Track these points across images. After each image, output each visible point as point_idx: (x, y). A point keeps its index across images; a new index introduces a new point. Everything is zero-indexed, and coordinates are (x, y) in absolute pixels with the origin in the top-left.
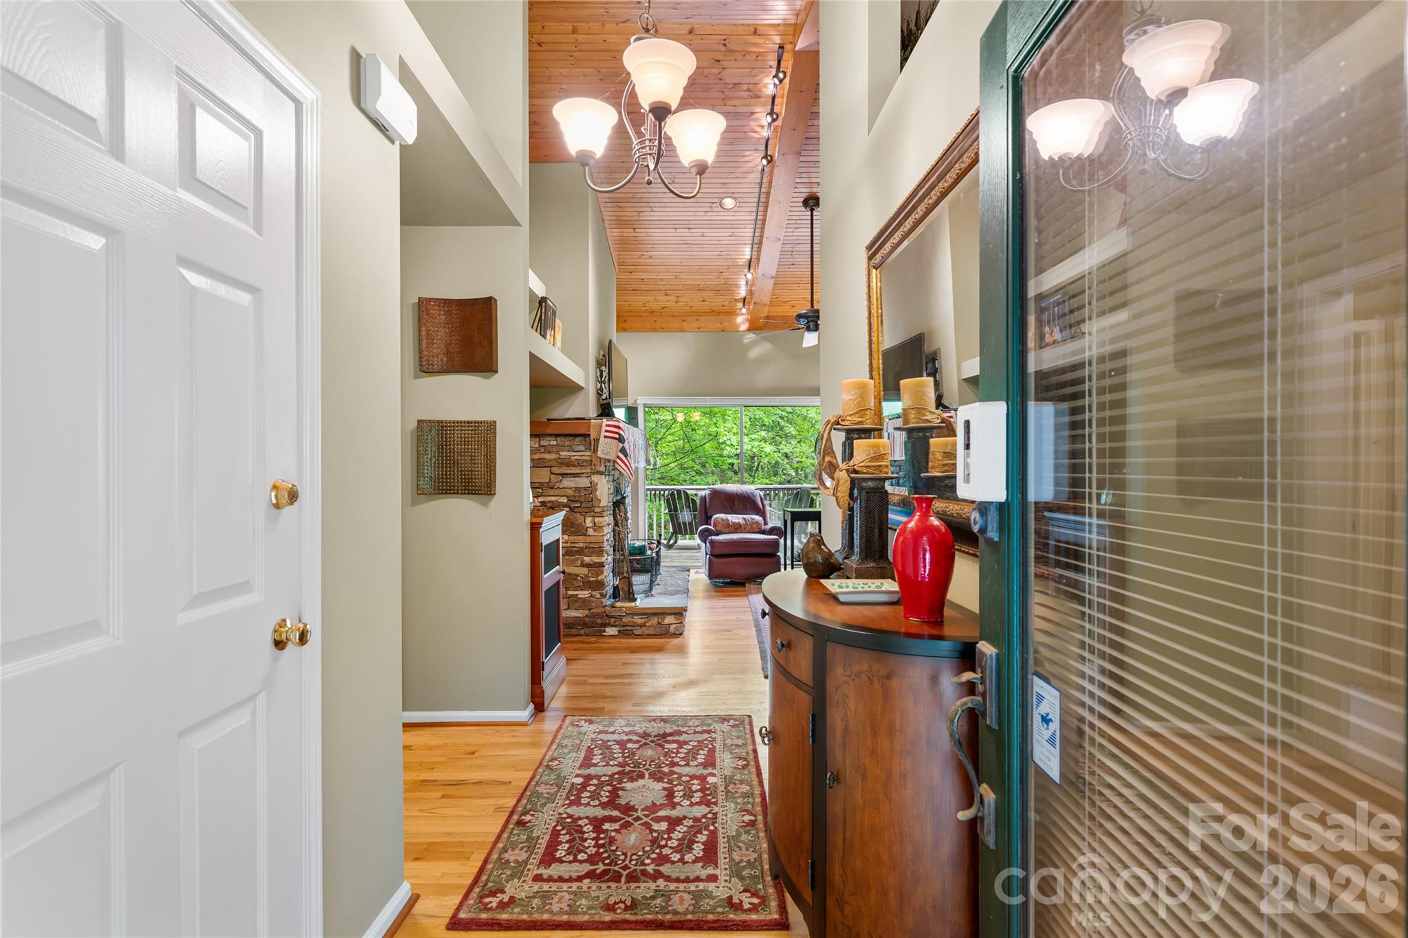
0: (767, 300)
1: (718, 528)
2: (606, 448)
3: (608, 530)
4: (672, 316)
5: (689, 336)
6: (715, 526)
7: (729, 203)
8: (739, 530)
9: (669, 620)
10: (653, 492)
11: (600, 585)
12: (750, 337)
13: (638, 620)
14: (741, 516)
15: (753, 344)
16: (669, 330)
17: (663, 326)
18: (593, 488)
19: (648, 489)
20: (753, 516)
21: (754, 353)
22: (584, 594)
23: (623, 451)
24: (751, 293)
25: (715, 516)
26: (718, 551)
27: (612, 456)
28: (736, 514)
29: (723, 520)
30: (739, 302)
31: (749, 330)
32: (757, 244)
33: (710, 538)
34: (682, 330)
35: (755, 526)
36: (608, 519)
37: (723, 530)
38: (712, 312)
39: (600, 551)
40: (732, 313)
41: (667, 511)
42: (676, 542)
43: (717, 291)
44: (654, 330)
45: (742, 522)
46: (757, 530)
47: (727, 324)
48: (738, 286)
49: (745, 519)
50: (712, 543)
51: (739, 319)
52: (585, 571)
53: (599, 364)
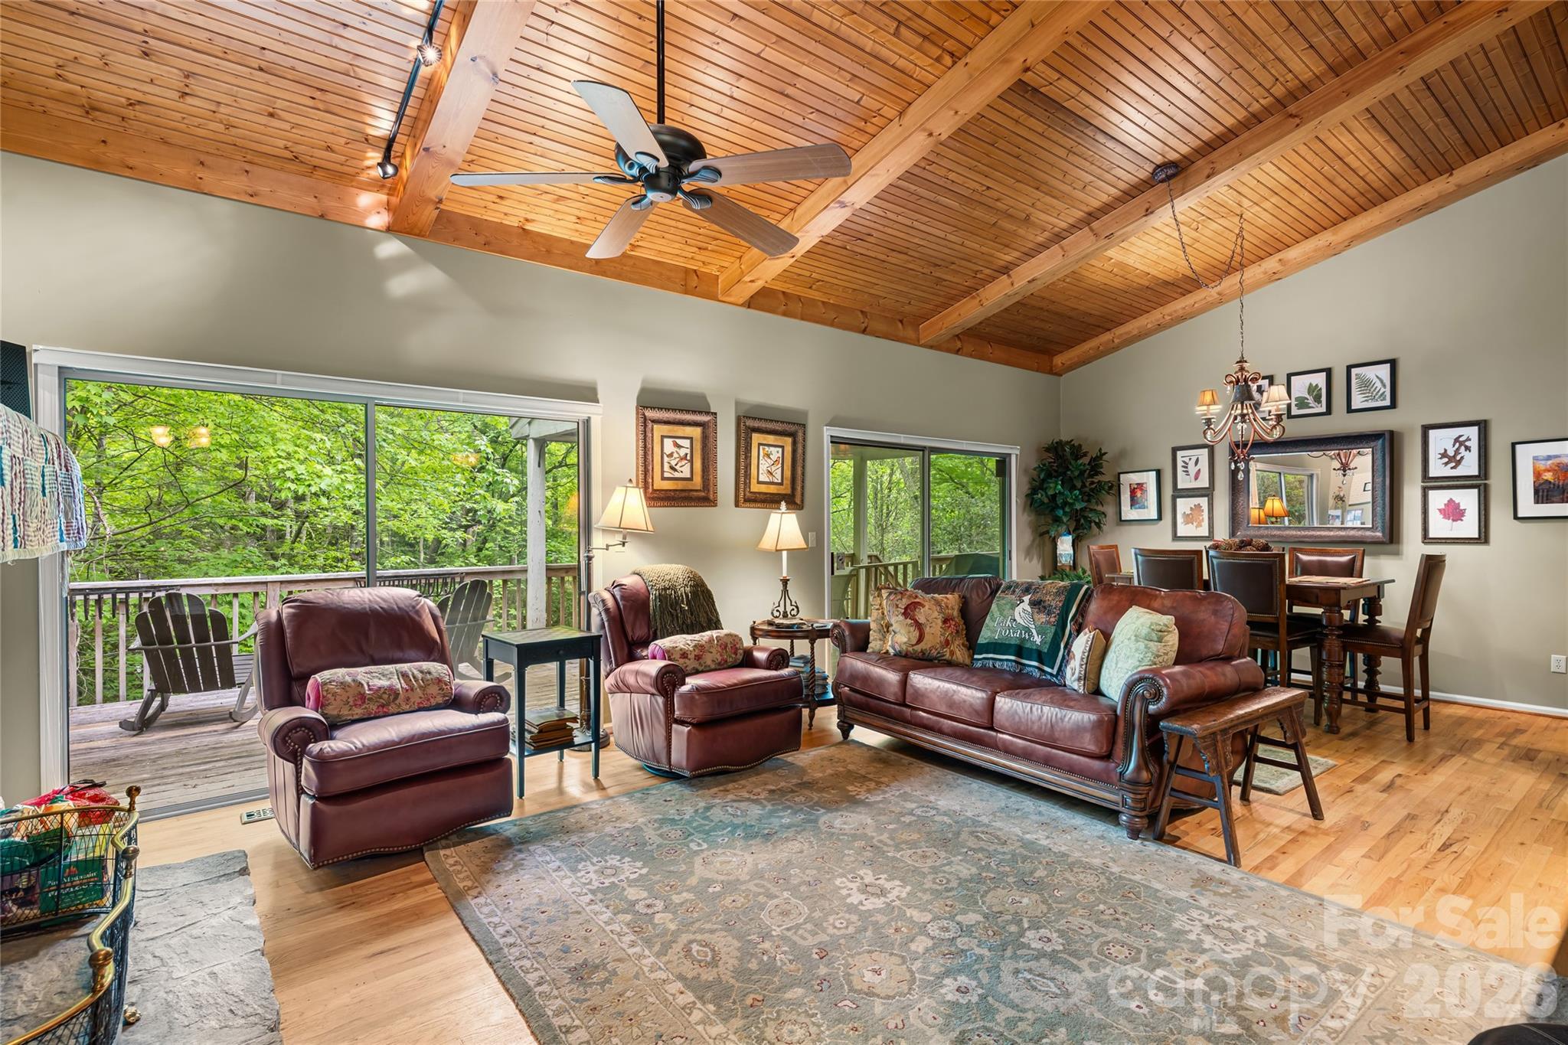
1: (332, 710)
4: (164, 141)
6: (319, 705)
8: (392, 708)
10: (93, 597)
12: (391, 248)
14: (391, 668)
15: (399, 265)
17: (131, 162)
19: (74, 592)
20: (426, 665)
21: (402, 285)
25: (320, 677)
26: (342, 783)
28: (375, 662)
29: (343, 685)
30: (375, 147)
31: (389, 229)
33: (315, 748)
35: (433, 690)
37: (345, 712)
38: (293, 160)
40: (345, 177)
41: (137, 643)
42: (163, 707)
43: (318, 91)
44: (97, 165)
45: (398, 684)
46: (440, 700)
47: (330, 203)
48: (381, 93)
49: (404, 675)
50: (322, 764)
51: (366, 198)
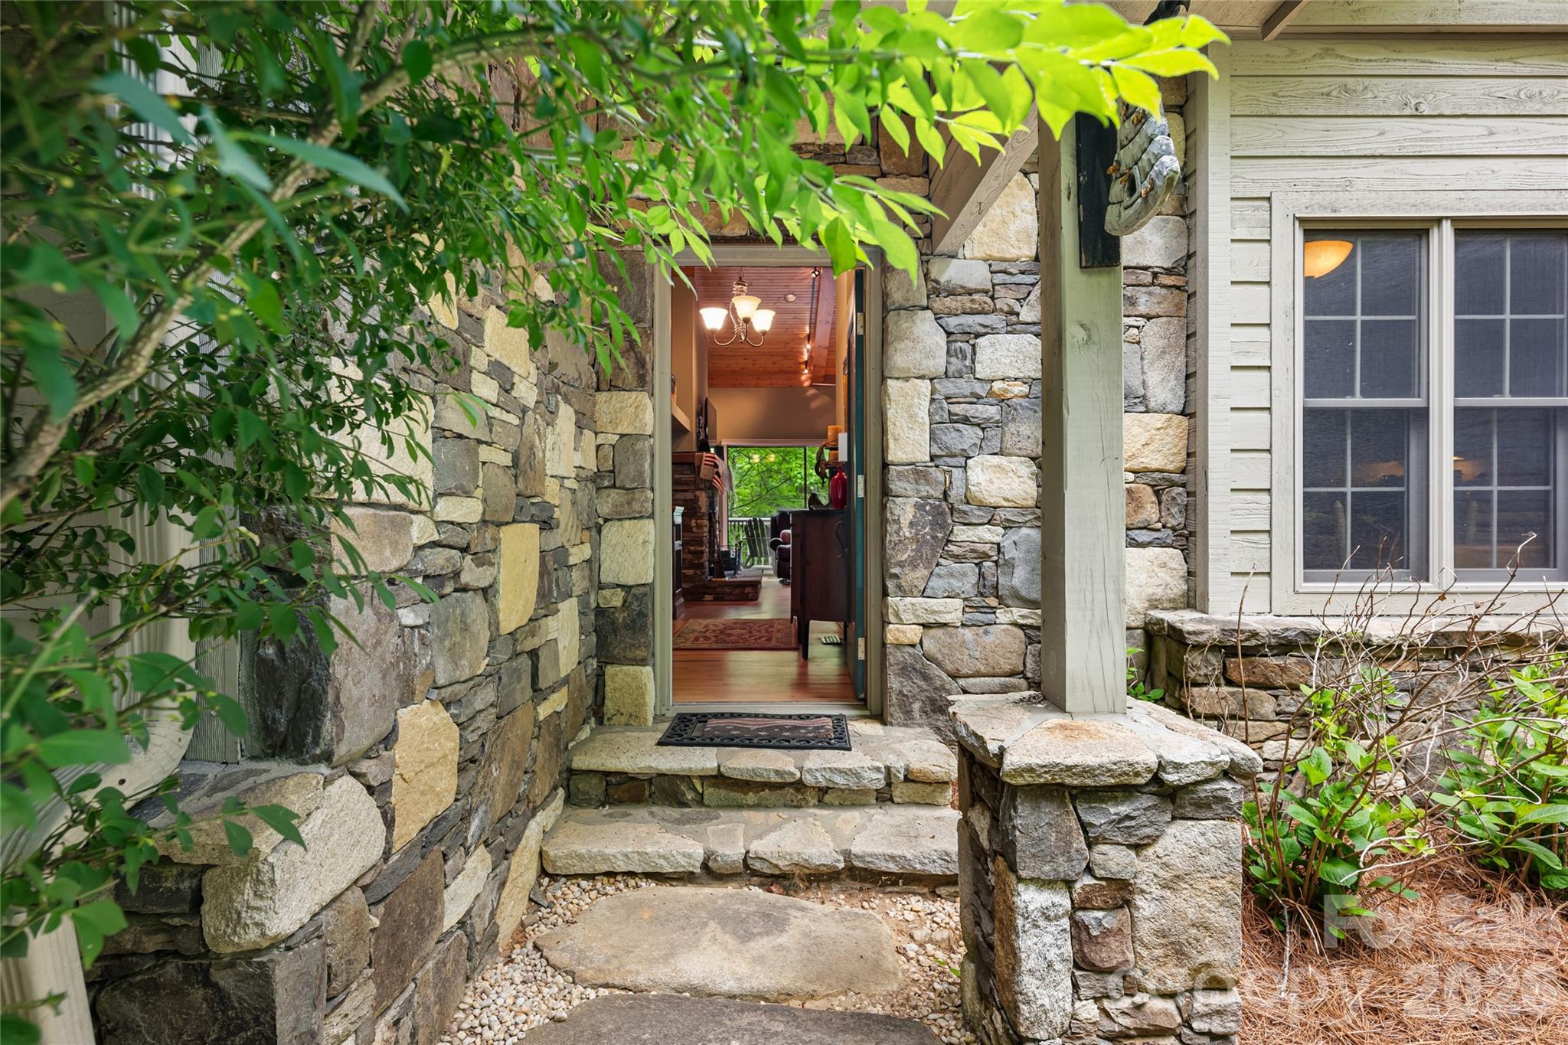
0: (823, 363)
1: (785, 540)
2: (705, 472)
3: (706, 529)
4: (750, 375)
5: (763, 391)
6: (782, 538)
7: (791, 297)
9: (748, 590)
11: (701, 566)
12: (812, 391)
13: (727, 590)
15: (814, 396)
16: (747, 386)
18: (696, 499)
22: (690, 572)
23: (718, 474)
24: (810, 357)
25: (783, 531)
26: (784, 556)
27: (709, 477)
29: (788, 534)
30: (803, 364)
31: (811, 386)
32: (813, 325)
33: (778, 547)
34: (757, 386)
36: (706, 522)
38: (781, 372)
39: (701, 544)
40: (798, 373)
43: (785, 356)
44: (735, 386)
47: (793, 381)
48: (802, 353)
50: (780, 550)
51: (803, 378)
52: (690, 556)
53: (699, 414)
